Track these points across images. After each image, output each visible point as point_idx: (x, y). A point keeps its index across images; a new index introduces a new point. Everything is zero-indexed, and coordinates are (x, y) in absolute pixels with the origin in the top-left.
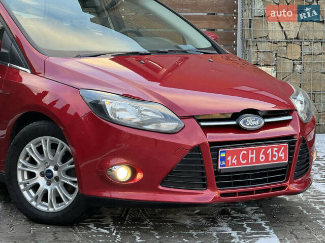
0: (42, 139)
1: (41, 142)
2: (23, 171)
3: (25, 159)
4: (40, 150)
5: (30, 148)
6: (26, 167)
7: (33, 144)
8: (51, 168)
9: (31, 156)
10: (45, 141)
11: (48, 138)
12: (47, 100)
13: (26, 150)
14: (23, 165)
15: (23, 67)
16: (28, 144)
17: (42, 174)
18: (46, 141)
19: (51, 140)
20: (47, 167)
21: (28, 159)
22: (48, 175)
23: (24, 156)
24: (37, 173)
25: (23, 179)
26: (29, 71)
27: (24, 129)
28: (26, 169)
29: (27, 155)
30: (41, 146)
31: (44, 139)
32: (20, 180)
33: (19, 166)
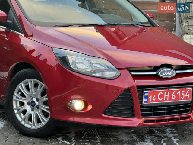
0: (29, 80)
1: (28, 82)
2: (16, 101)
3: (18, 93)
4: (27, 87)
5: (21, 86)
6: (19, 98)
7: (23, 83)
8: (34, 100)
9: (22, 92)
11: (33, 80)
13: (19, 87)
14: (17, 97)
16: (20, 84)
17: (28, 104)
18: (31, 82)
19: (34, 81)
20: (32, 99)
21: (20, 93)
23: (17, 91)
24: (26, 102)
25: (17, 106)
26: (23, 35)
27: (18, 73)
28: (18, 100)
29: (20, 91)
30: (28, 85)
31: (30, 80)
32: (15, 107)
33: (14, 98)
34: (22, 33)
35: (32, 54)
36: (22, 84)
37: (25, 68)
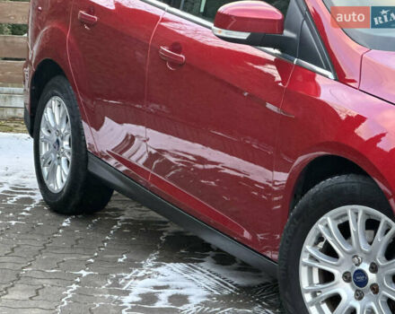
0: (348, 209)
1: (346, 215)
2: (311, 268)
3: (316, 244)
4: (345, 230)
5: (327, 225)
6: (317, 261)
7: (331, 216)
8: (365, 267)
9: (327, 241)
10: (355, 214)
11: (361, 209)
12: (364, 132)
13: (318, 229)
14: (312, 257)
15: (321, 66)
16: (322, 218)
17: (347, 277)
18: (357, 214)
19: (366, 213)
20: (357, 265)
21: (321, 245)
22: (358, 279)
23: (314, 240)
24: (338, 274)
25: (311, 283)
26: (330, 75)
27: (317, 188)
28: (316, 264)
29: (320, 238)
30: (347, 223)
31: (352, 210)
32: (304, 284)
33: (304, 259)
34: (328, 69)
35: (356, 131)
36: (329, 219)
37: (340, 173)
